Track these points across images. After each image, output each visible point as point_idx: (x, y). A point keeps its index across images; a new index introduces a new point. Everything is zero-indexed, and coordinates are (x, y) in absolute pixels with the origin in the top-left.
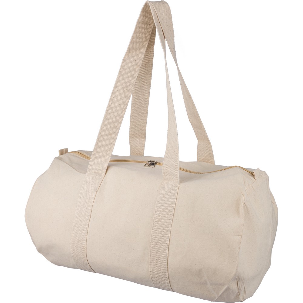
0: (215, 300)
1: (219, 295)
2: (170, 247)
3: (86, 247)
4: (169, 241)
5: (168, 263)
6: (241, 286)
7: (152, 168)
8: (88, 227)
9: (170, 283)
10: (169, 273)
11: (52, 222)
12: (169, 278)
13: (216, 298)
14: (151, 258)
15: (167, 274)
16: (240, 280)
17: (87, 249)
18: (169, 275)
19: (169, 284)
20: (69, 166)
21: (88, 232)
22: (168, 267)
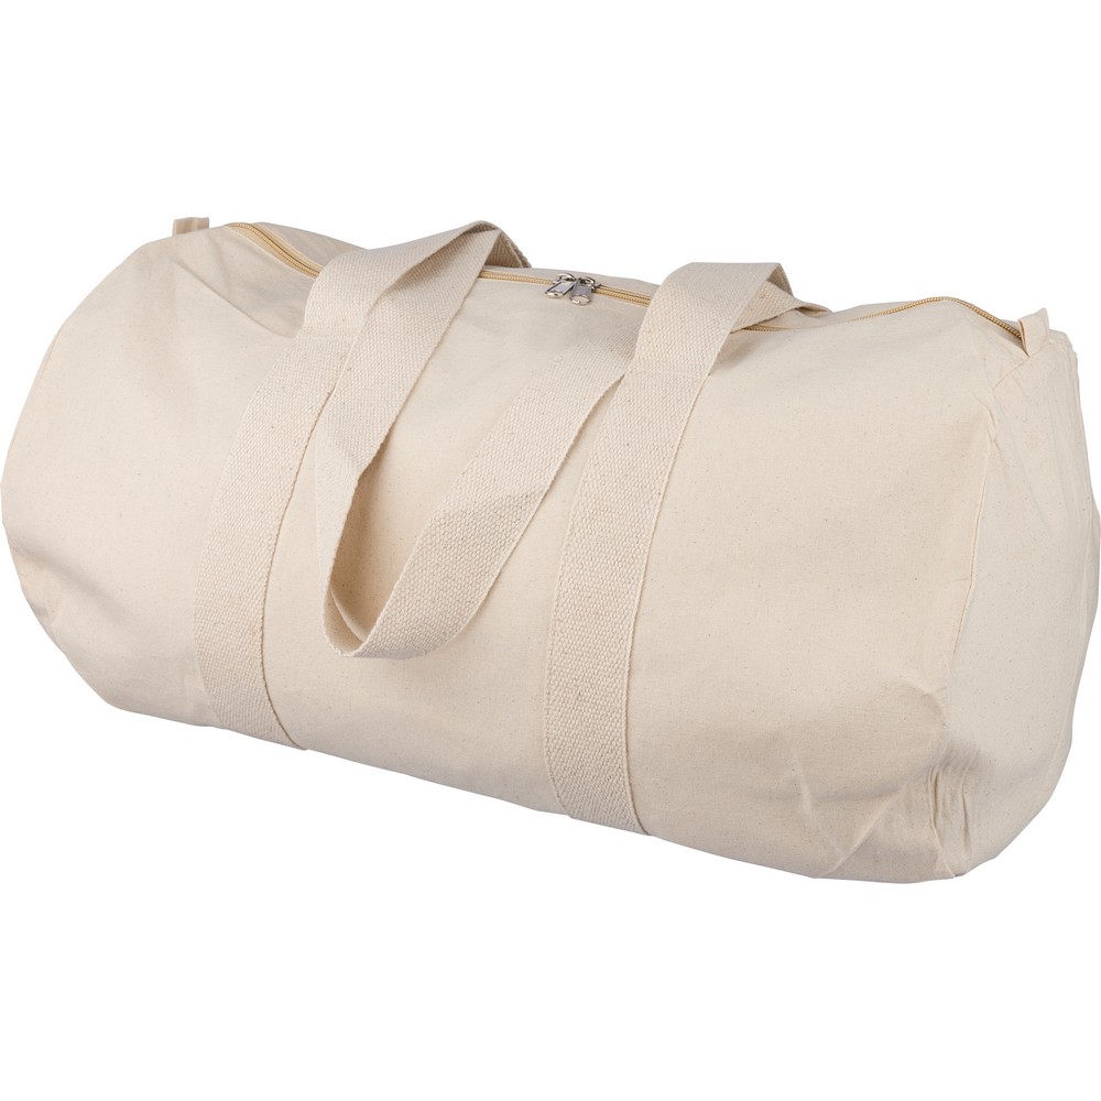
0: (830, 871)
1: (852, 849)
2: (638, 634)
3: (262, 628)
4: (639, 607)
5: (627, 701)
6: (948, 801)
7: (580, 304)
8: (274, 537)
9: (632, 793)
10: (631, 749)
11: (121, 515)
12: (628, 769)
13: (839, 863)
14: (554, 677)
15: (624, 754)
16: (950, 768)
17: (266, 636)
18: (631, 756)
19: (629, 796)
20: (219, 298)
21: (276, 559)
22: (631, 720)
